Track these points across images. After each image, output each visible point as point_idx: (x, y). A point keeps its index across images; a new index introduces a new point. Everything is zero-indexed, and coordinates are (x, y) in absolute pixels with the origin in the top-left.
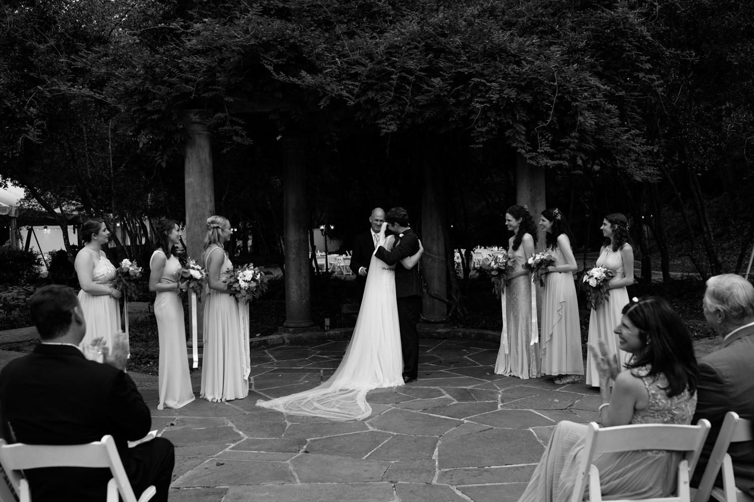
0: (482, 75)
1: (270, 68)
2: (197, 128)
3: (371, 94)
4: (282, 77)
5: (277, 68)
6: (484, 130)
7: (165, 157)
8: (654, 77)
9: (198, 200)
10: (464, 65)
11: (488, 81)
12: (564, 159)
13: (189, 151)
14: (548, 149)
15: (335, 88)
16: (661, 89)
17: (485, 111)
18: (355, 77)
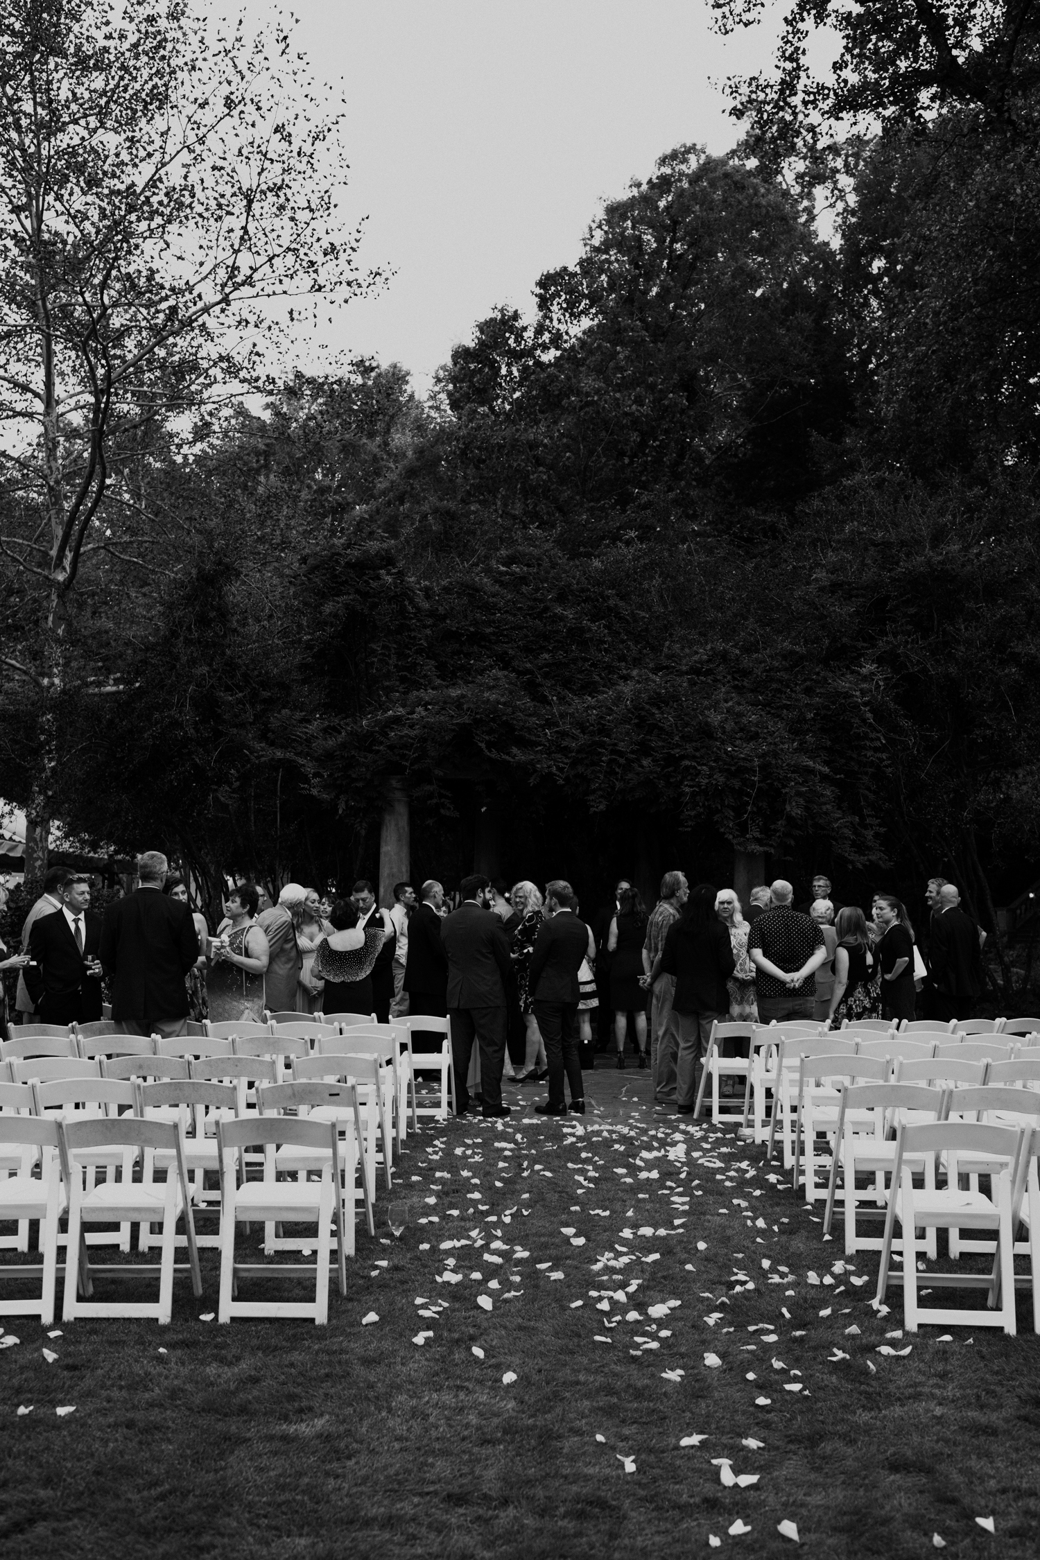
0: (694, 758)
1: (483, 745)
2: (398, 795)
3: (581, 769)
4: (494, 754)
5: (490, 745)
6: (693, 813)
7: (364, 825)
8: (884, 756)
9: (395, 870)
10: (678, 746)
11: (699, 764)
12: (771, 846)
13: (387, 818)
14: (757, 835)
15: (544, 765)
16: (890, 770)
17: (693, 794)
18: (565, 751)
